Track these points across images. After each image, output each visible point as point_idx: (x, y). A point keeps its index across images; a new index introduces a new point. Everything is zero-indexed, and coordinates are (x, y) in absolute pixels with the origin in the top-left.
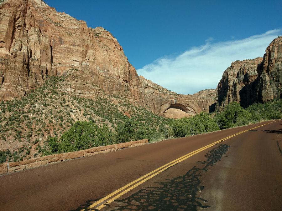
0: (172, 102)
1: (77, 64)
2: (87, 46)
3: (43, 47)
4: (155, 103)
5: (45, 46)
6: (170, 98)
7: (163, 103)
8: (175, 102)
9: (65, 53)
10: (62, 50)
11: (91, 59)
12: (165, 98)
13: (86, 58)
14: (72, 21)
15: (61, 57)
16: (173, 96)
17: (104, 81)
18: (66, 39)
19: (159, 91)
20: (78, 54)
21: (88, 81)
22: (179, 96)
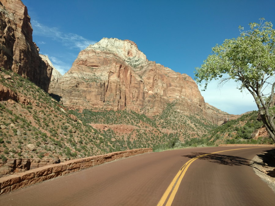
0: (225, 119)
1: (178, 97)
2: (182, 87)
3: (164, 89)
4: (214, 119)
5: (165, 88)
6: (224, 117)
7: (219, 120)
8: (228, 120)
10: (171, 90)
11: (184, 94)
12: (220, 116)
13: (182, 93)
14: (173, 73)
15: (170, 93)
16: (226, 116)
17: (190, 106)
18: (172, 84)
19: (216, 112)
20: (178, 91)
22: (231, 115)
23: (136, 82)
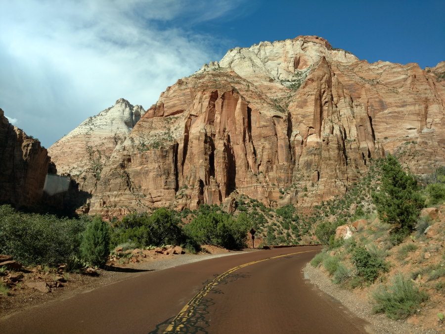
1: (413, 134)
2: (427, 100)
3: (359, 120)
5: (361, 119)
9: (391, 120)
10: (385, 118)
11: (437, 120)
13: (429, 120)
14: (395, 70)
15: (387, 128)
18: (388, 100)
20: (412, 117)
21: (438, 158)
23: (263, 123)
